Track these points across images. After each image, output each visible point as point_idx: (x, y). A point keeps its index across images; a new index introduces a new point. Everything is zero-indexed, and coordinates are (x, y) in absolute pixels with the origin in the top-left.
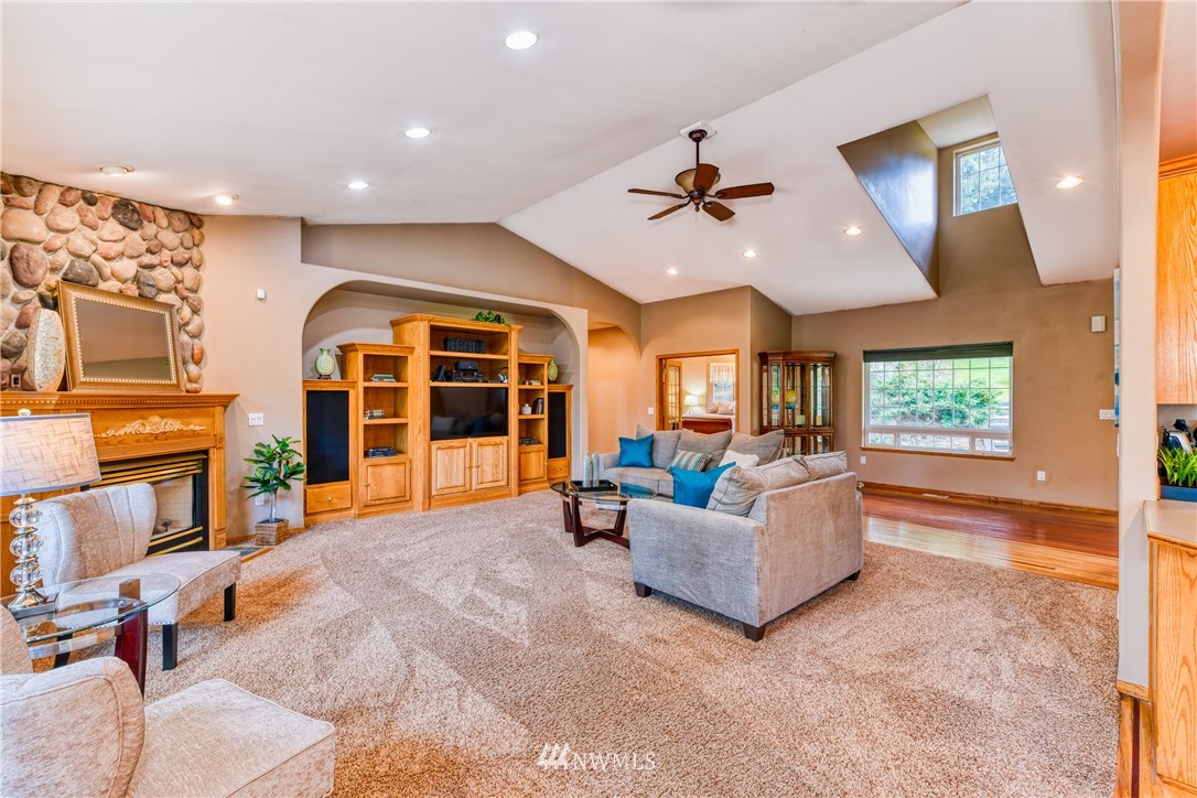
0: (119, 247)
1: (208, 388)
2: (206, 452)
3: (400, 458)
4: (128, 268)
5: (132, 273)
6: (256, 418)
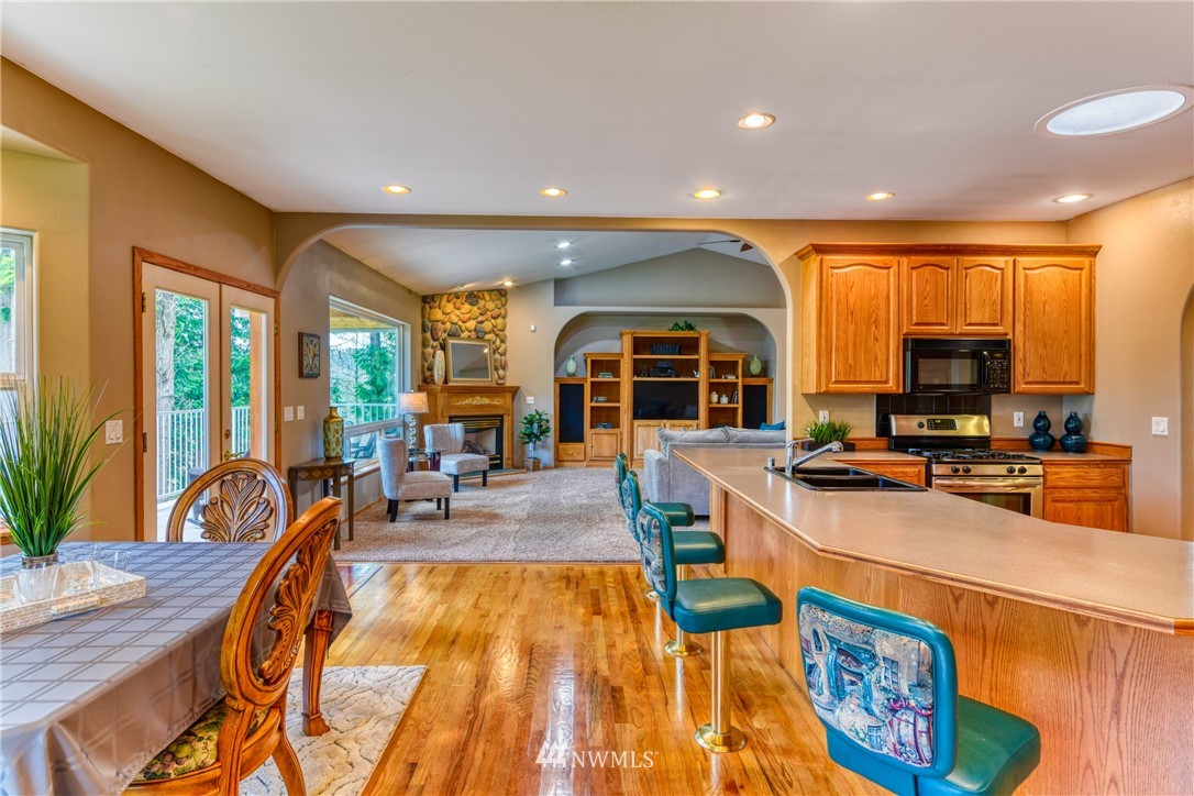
0: (468, 316)
1: (509, 383)
2: (502, 416)
3: (616, 430)
4: (471, 324)
5: (473, 328)
6: (530, 400)
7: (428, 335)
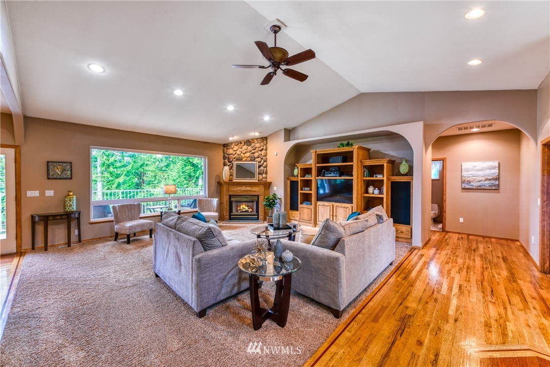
0: (246, 151)
2: (258, 196)
3: (310, 206)
4: (248, 155)
6: (275, 188)
7: (226, 161)
